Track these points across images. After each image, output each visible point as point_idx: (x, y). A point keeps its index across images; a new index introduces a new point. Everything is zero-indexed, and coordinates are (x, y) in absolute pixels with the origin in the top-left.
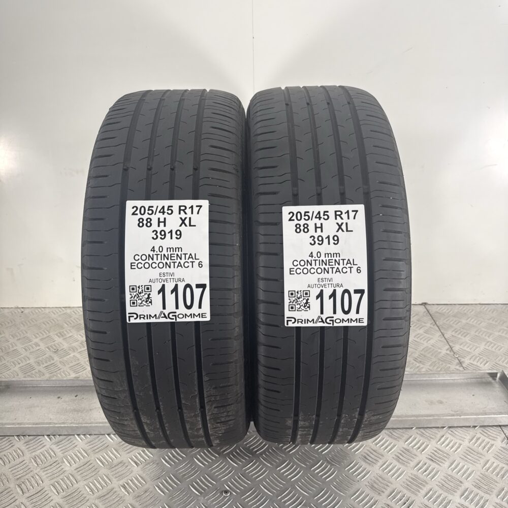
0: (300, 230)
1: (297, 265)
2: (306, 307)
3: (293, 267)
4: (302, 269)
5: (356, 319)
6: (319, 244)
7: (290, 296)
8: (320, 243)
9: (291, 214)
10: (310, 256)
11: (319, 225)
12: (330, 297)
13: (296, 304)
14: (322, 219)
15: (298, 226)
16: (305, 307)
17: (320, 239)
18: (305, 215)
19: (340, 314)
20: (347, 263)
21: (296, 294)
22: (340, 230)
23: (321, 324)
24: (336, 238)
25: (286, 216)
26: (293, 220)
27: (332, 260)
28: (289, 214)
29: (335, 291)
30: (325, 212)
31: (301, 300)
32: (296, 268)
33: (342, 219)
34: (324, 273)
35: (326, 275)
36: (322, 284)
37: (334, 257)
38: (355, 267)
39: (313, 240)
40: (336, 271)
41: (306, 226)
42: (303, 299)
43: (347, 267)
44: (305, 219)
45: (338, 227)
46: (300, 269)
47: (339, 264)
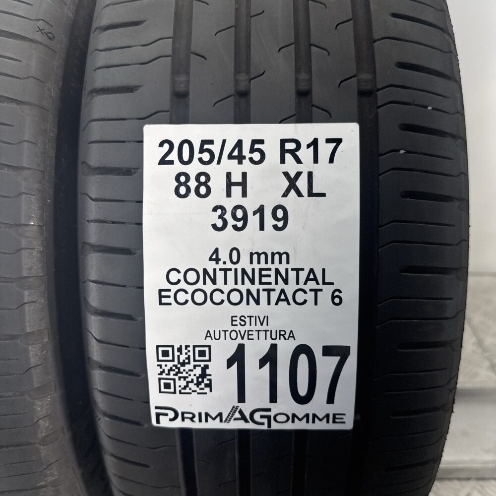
0: (188, 190)
1: (179, 281)
2: (203, 386)
3: (169, 286)
4: (190, 292)
5: (327, 416)
6: (235, 227)
7: (161, 358)
8: (240, 224)
9: (166, 146)
10: (211, 259)
11: (236, 178)
12: (262, 363)
13: (177, 378)
14: (246, 162)
15: (183, 179)
16: (198, 384)
17: (239, 214)
18: (202, 151)
19: (286, 404)
20: (308, 279)
21: (177, 354)
22: (293, 192)
23: (241, 425)
24: (280, 213)
25: (151, 152)
26: (171, 162)
27: (270, 269)
28: (161, 145)
29: (274, 347)
30: (254, 142)
31: (187, 367)
32: (174, 288)
33: (299, 161)
34: (248, 303)
35: (251, 309)
36: (243, 329)
37: (273, 262)
38: (329, 290)
39: (220, 217)
40: (279, 300)
41: (203, 179)
42: (195, 366)
43: (307, 288)
44: (200, 160)
45: (287, 184)
46: (186, 292)
47: (286, 281)
